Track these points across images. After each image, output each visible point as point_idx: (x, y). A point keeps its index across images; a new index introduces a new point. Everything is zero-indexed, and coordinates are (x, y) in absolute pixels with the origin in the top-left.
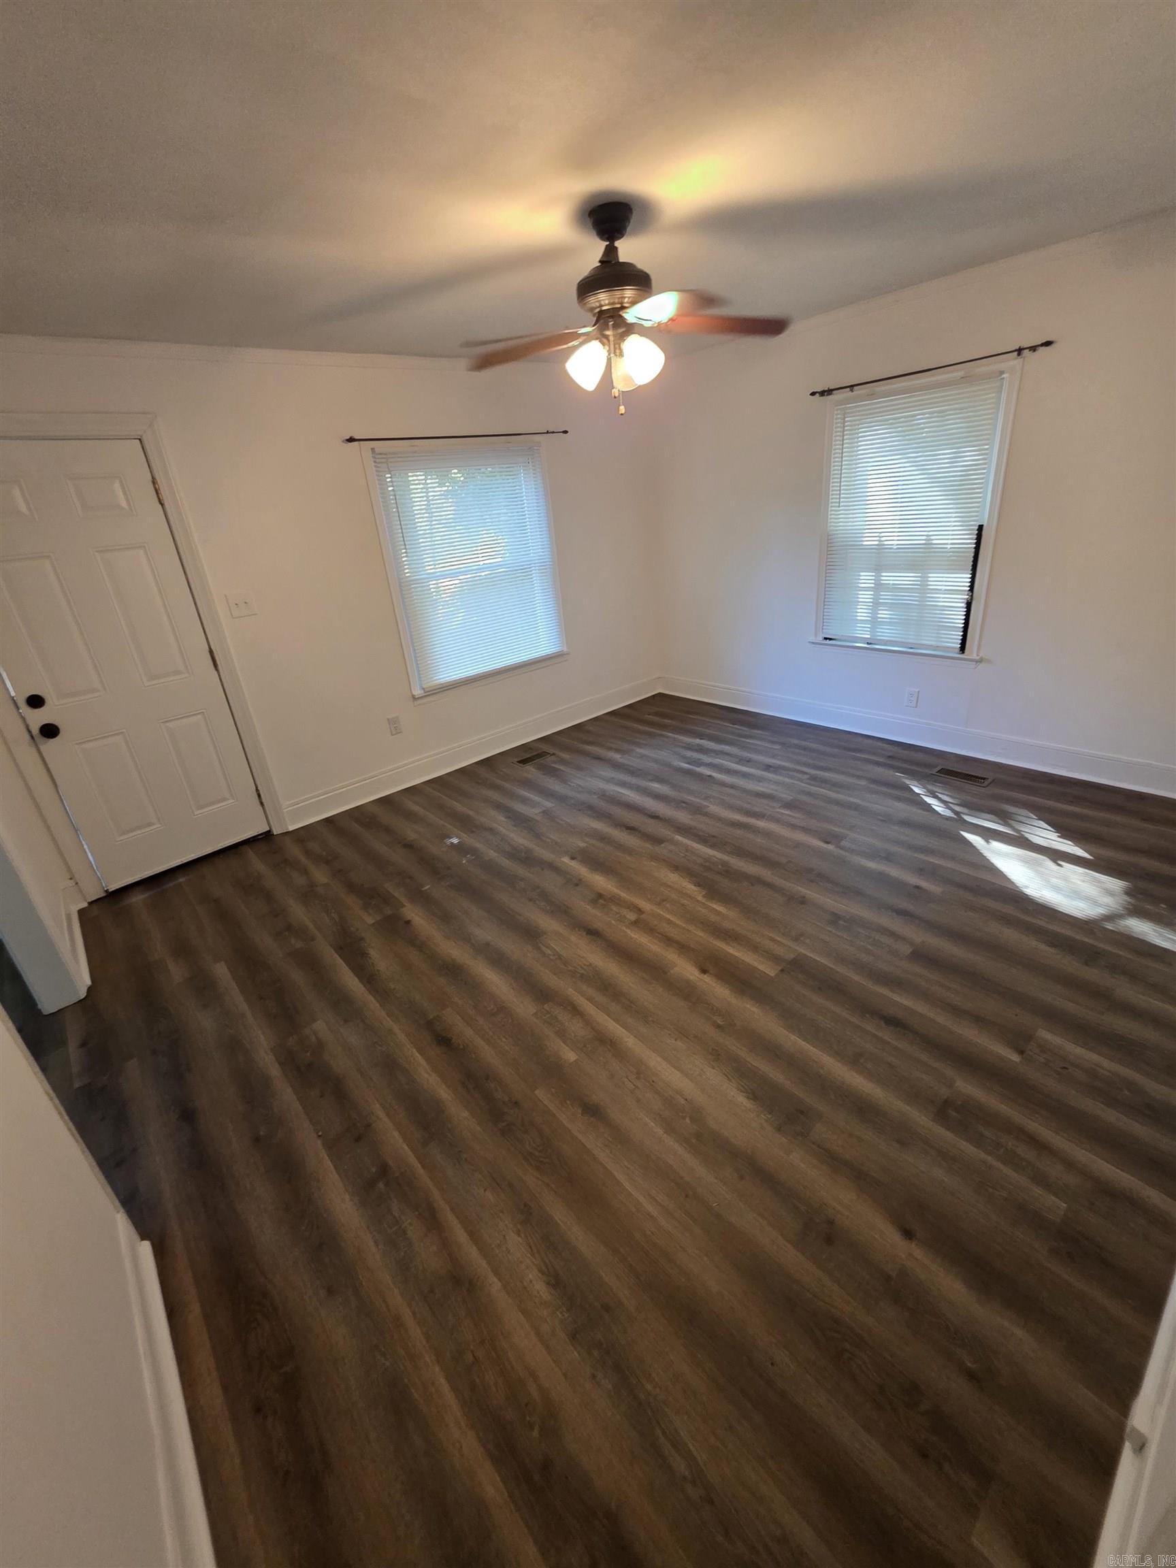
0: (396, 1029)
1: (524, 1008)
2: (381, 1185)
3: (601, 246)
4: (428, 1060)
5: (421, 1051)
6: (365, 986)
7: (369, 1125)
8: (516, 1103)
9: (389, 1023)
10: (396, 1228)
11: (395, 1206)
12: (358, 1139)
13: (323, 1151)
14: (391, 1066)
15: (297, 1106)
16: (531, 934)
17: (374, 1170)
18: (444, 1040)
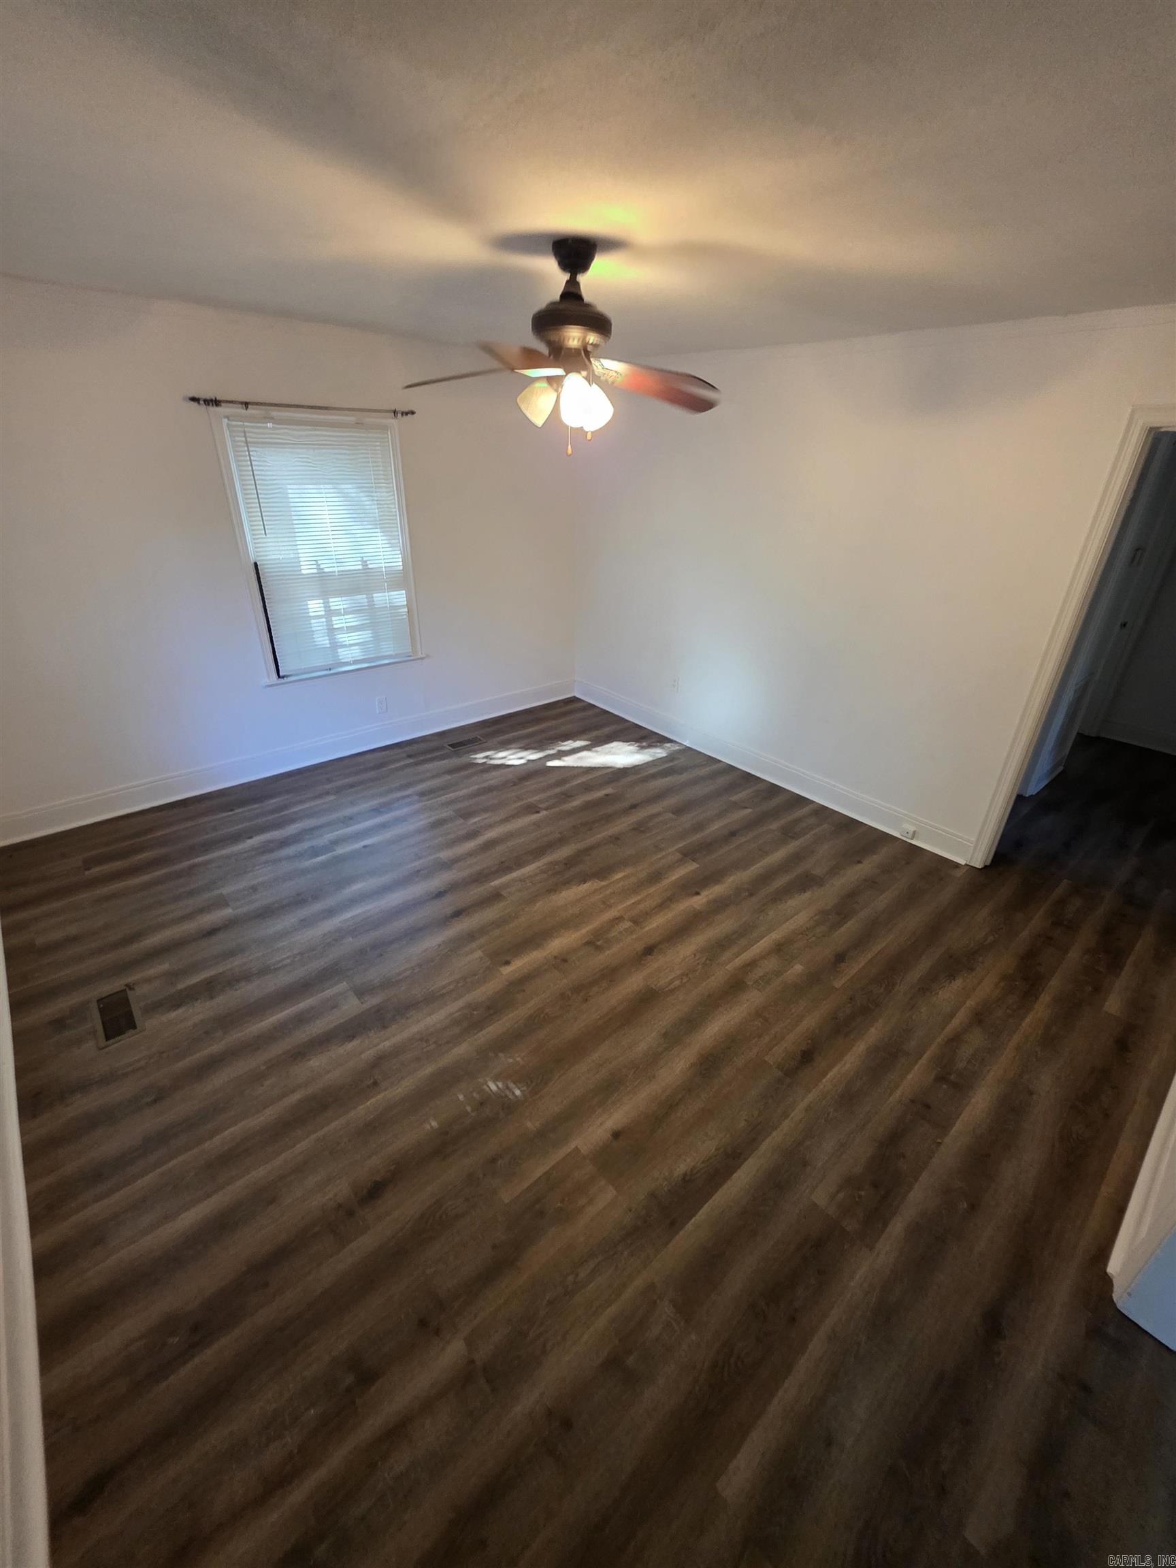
0: (802, 1105)
1: (752, 1000)
2: (953, 1077)
3: (565, 277)
4: (830, 1067)
5: (824, 1074)
6: (746, 1160)
7: (913, 1101)
8: (851, 999)
9: (797, 1114)
10: (973, 1061)
11: (961, 1065)
12: (928, 1107)
13: (951, 1134)
14: (848, 1098)
15: (924, 1178)
16: (648, 999)
17: (945, 1086)
18: (807, 1057)
